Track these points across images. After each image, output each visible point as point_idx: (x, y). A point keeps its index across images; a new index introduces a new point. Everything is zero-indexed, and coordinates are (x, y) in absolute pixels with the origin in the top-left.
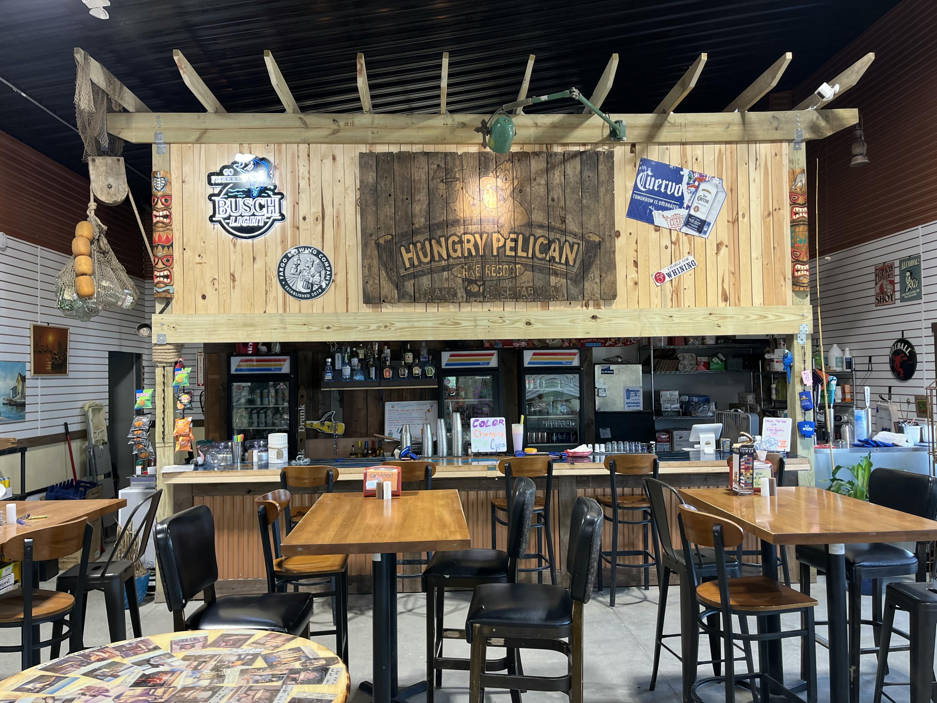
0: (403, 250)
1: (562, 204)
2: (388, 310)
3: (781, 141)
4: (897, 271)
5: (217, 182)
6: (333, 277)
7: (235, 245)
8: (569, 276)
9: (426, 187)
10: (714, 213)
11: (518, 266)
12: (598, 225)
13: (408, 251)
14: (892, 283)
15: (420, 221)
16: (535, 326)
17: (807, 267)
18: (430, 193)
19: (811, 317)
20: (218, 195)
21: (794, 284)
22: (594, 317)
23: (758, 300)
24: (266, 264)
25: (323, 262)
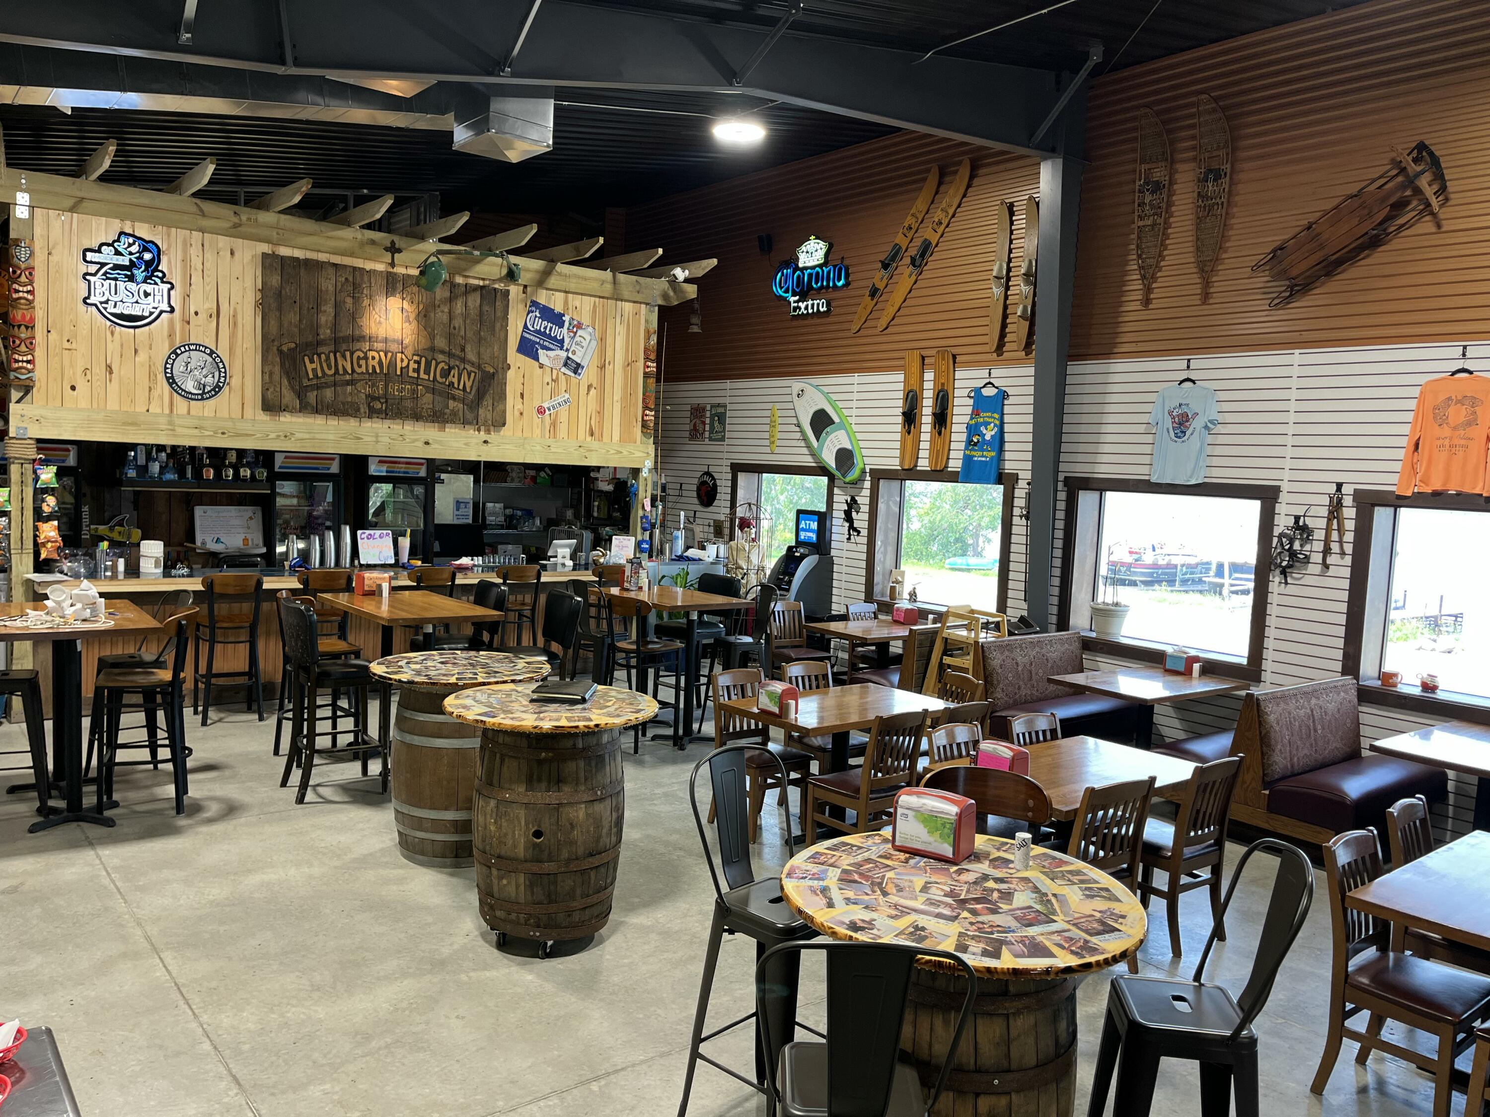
0: (306, 359)
1: (462, 333)
2: (286, 419)
3: (641, 303)
4: (708, 414)
5: (93, 260)
6: (228, 380)
7: (112, 333)
8: (466, 402)
9: (333, 299)
10: (588, 358)
11: (420, 387)
12: (493, 357)
13: (312, 361)
14: (704, 423)
15: (326, 333)
16: (433, 446)
17: (653, 413)
18: (338, 306)
19: (653, 455)
20: (94, 275)
21: (643, 426)
22: (486, 442)
23: (616, 438)
24: (150, 357)
25: (217, 363)
